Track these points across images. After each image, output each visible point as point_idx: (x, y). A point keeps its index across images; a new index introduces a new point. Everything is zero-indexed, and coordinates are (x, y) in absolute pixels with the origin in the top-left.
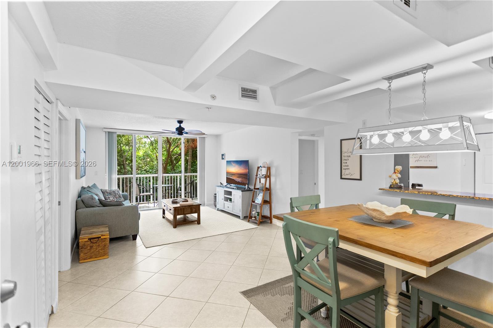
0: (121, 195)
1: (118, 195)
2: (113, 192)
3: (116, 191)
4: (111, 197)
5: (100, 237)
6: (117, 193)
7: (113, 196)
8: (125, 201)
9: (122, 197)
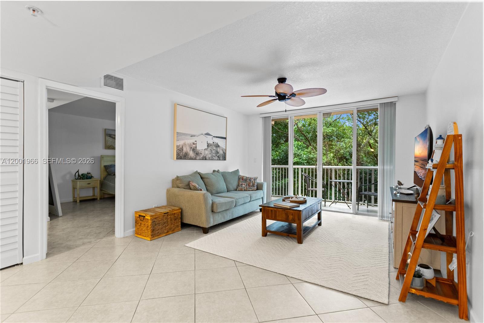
0: (256, 184)
1: (253, 183)
2: (249, 179)
3: (253, 179)
4: (245, 184)
5: (145, 217)
6: (253, 180)
7: (248, 183)
8: (256, 191)
9: (255, 186)
